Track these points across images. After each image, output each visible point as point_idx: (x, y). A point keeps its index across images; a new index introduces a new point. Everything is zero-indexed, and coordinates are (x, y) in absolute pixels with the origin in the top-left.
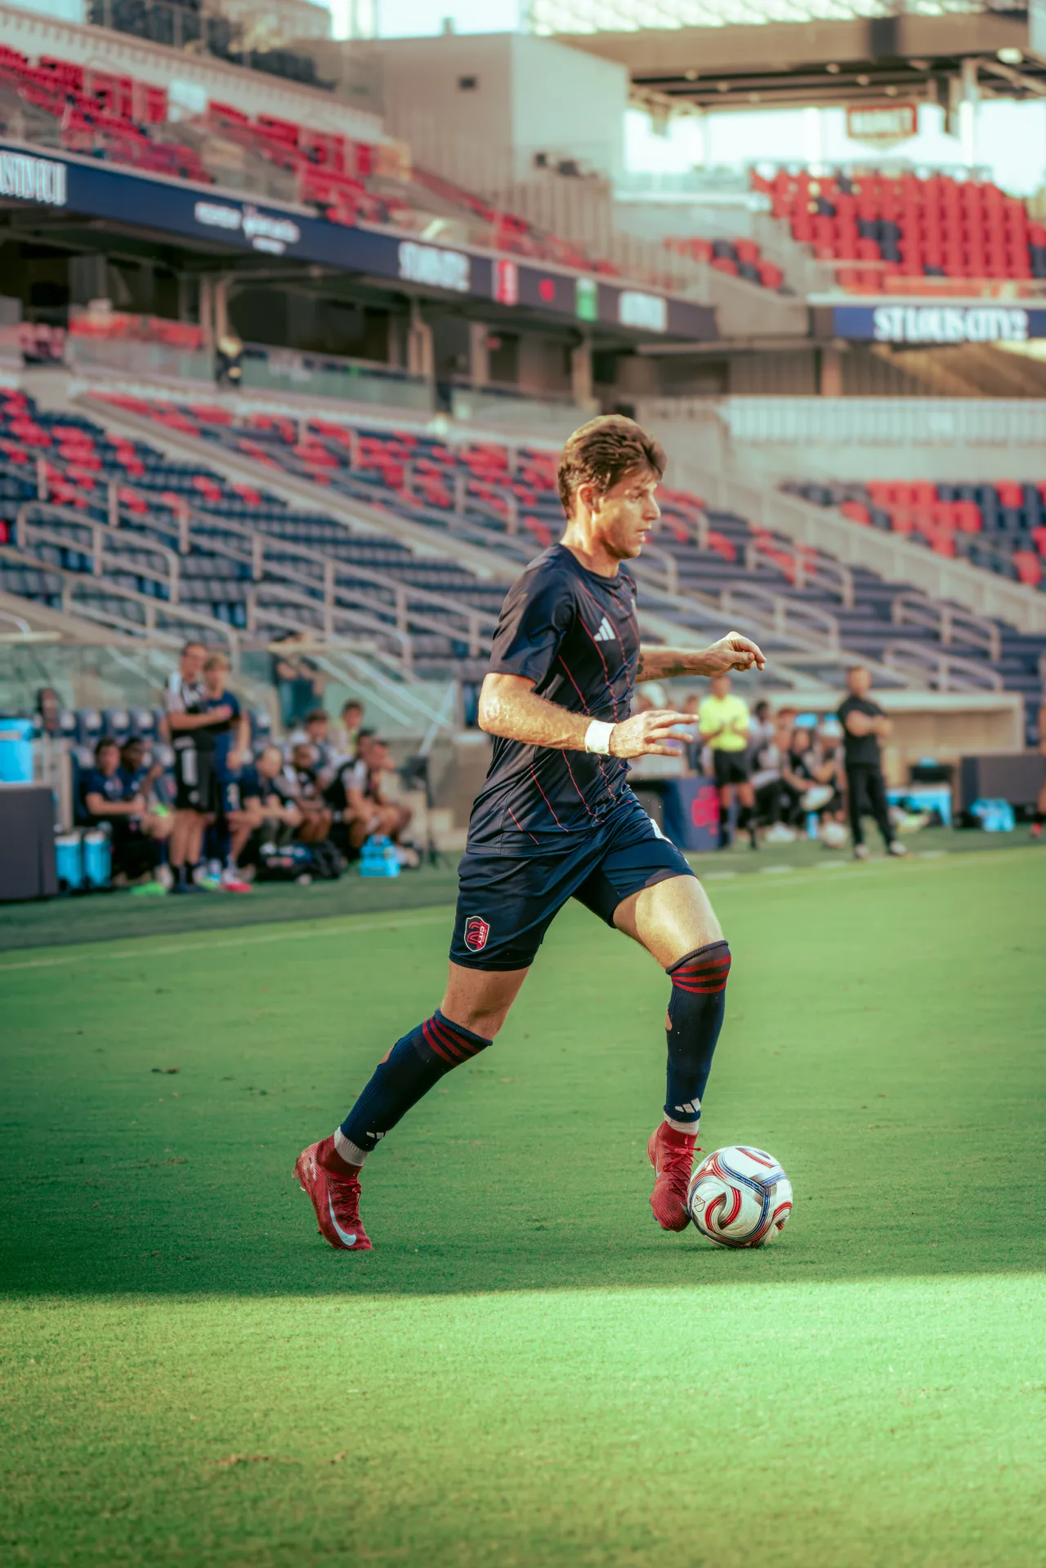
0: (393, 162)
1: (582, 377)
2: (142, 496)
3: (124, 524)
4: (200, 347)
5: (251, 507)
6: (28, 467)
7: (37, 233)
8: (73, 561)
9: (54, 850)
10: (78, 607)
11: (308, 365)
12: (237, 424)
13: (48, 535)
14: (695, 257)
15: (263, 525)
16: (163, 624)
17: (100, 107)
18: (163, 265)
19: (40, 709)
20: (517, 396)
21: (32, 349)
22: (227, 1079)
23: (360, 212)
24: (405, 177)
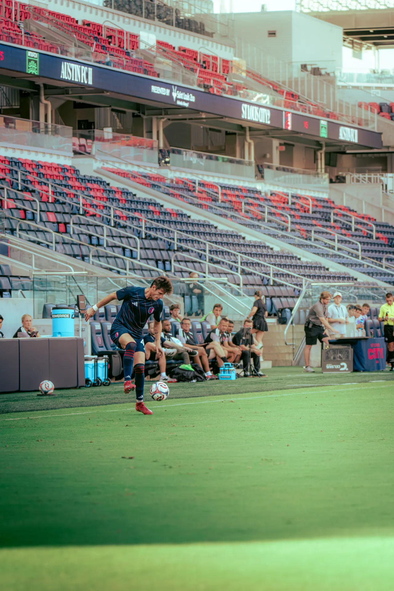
0: (238, 68)
1: (321, 163)
2: (125, 213)
3: (117, 225)
4: (152, 148)
5: (173, 219)
6: (75, 200)
7: (80, 98)
8: (95, 241)
9: (84, 366)
10: (96, 261)
11: (200, 156)
12: (168, 182)
13: (83, 229)
14: (372, 111)
15: (179, 227)
16: (133, 269)
17: (109, 43)
18: (136, 112)
19: (78, 305)
20: (292, 171)
21: (77, 149)
22: (154, 461)
23: (224, 89)
24: (244, 75)
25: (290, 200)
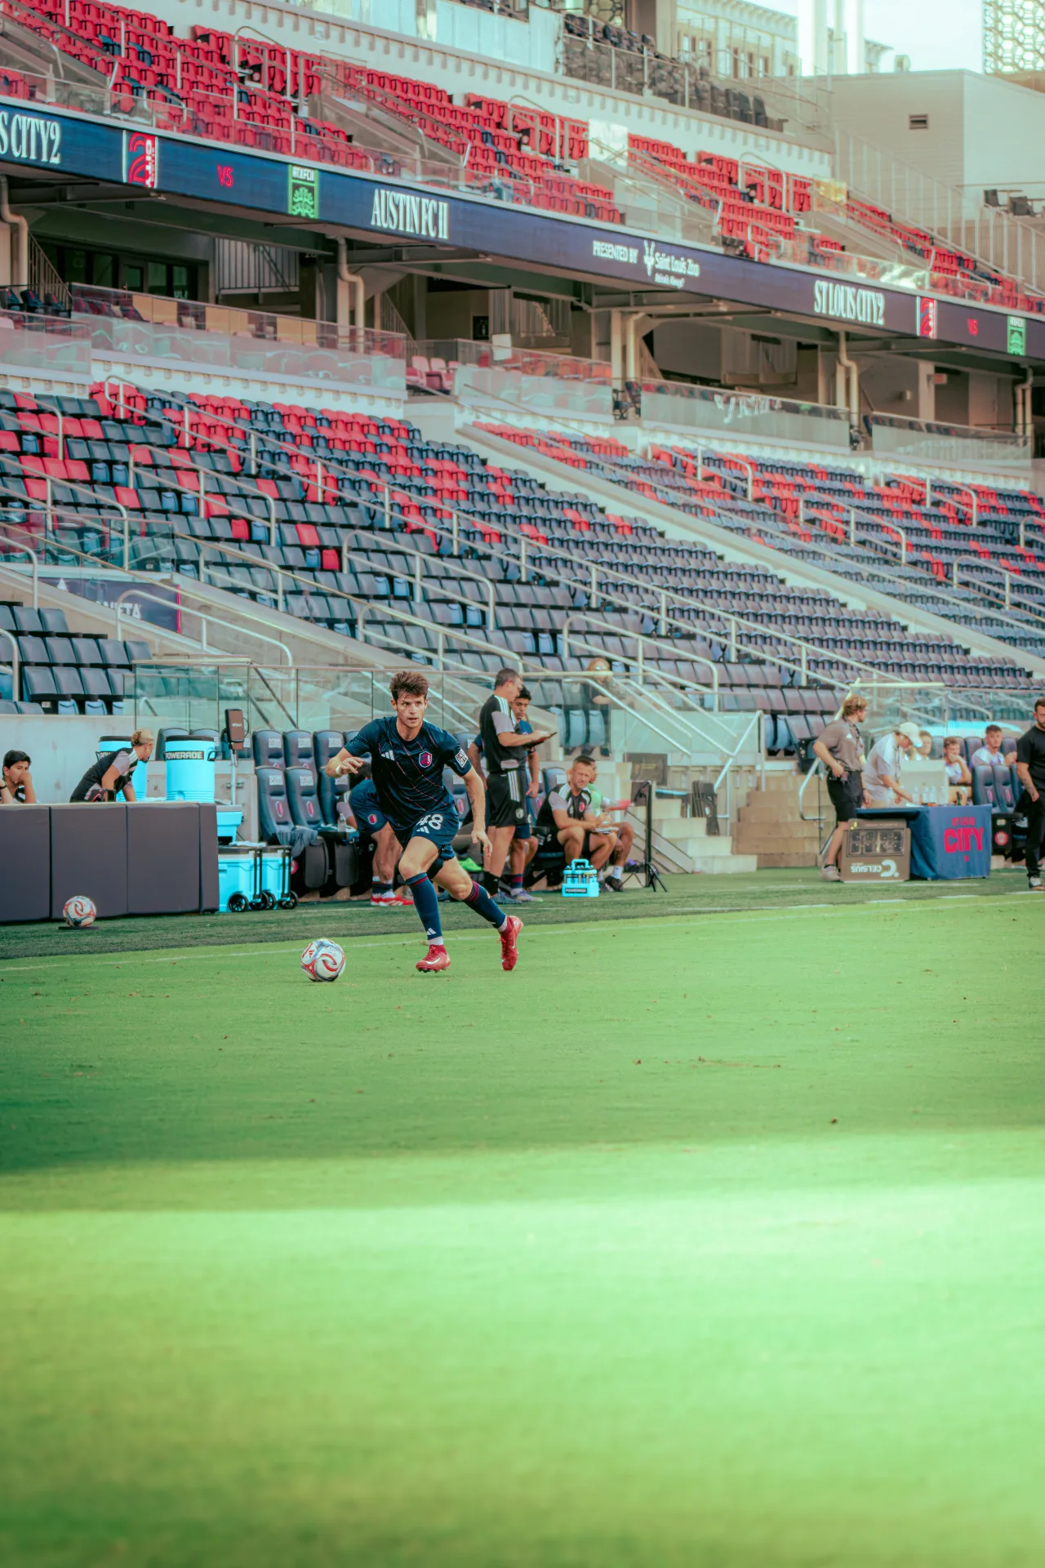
1: (1024, 413)
23: (775, 249)
25: (929, 496)
